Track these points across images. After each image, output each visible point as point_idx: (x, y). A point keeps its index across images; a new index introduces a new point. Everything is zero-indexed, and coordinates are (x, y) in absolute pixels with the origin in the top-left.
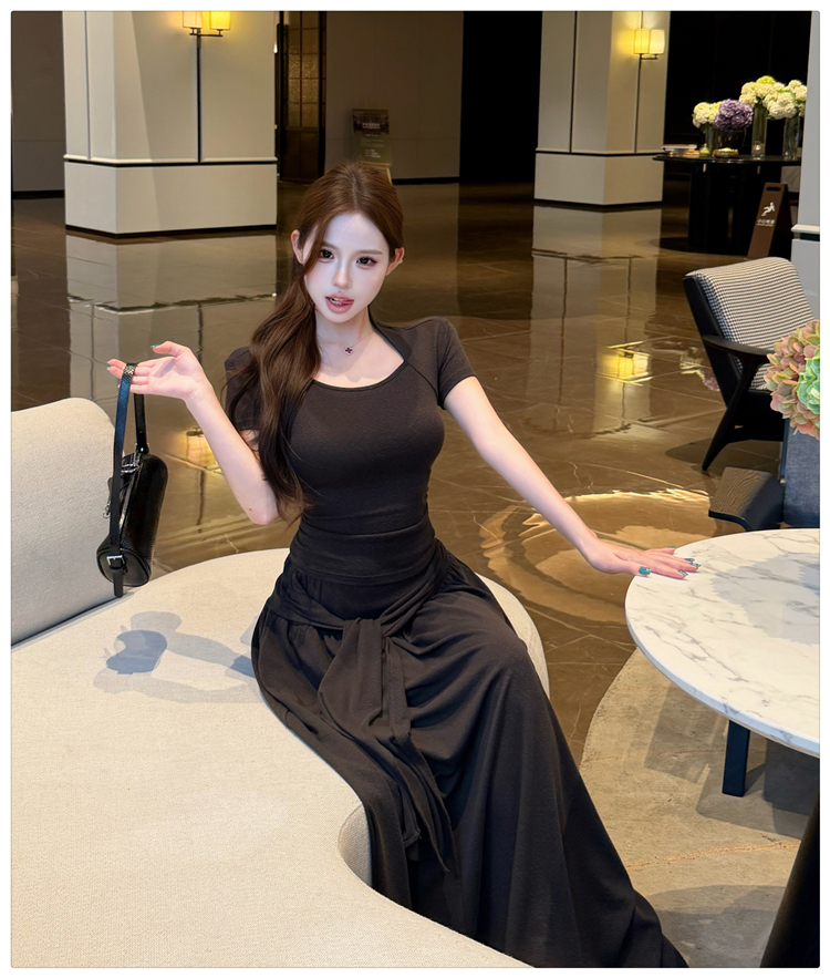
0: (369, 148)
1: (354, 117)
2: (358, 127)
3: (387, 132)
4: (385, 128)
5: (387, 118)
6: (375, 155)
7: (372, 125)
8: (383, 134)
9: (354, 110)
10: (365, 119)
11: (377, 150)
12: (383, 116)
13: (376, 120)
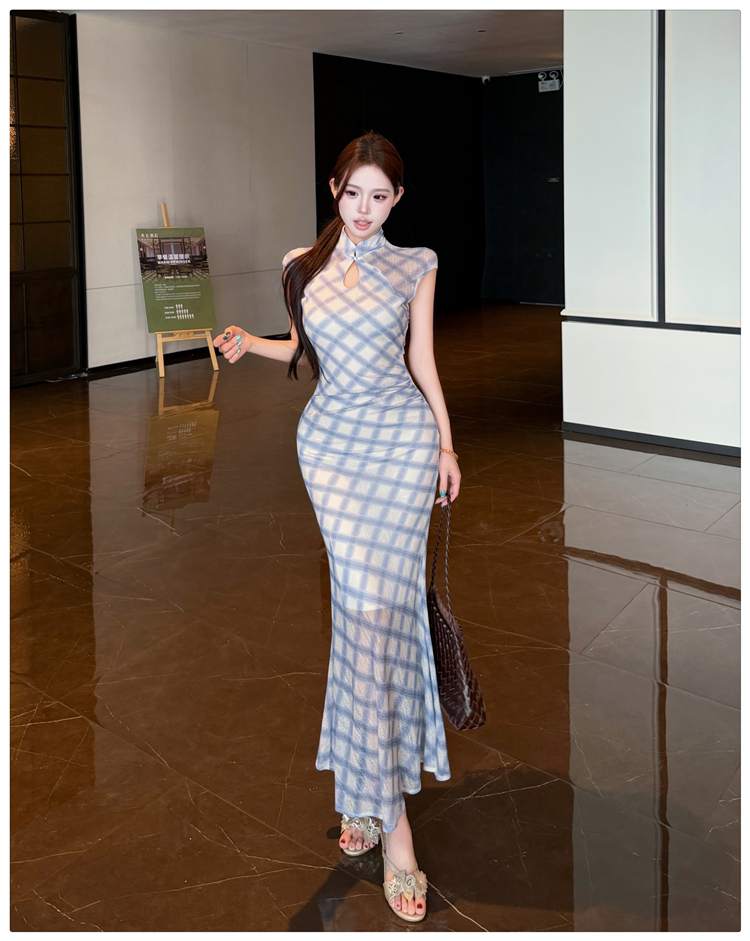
0: (172, 303)
1: (140, 245)
2: (147, 264)
3: (205, 268)
4: (199, 262)
5: (203, 243)
6: (184, 314)
7: (175, 258)
8: (197, 272)
9: (139, 231)
10: (162, 248)
11: (187, 304)
12: (197, 240)
13: (182, 248)
